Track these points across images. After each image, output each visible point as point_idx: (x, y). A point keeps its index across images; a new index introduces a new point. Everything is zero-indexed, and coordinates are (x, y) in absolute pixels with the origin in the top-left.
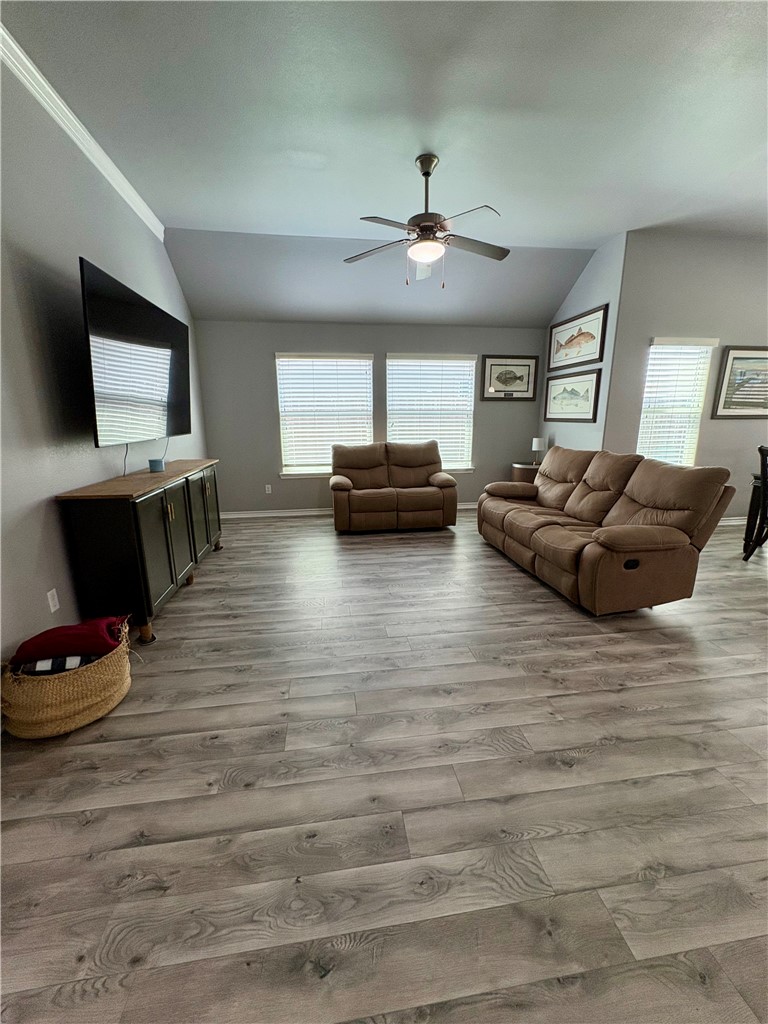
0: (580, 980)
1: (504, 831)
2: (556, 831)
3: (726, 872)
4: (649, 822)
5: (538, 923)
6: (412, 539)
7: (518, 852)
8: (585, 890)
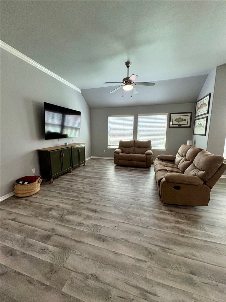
0: (46, 286)
1: (69, 248)
2: (80, 254)
3: (111, 288)
4: (106, 265)
5: (52, 270)
6: (135, 170)
7: (66, 254)
8: (70, 270)
